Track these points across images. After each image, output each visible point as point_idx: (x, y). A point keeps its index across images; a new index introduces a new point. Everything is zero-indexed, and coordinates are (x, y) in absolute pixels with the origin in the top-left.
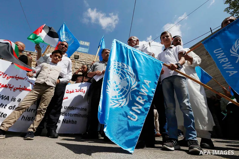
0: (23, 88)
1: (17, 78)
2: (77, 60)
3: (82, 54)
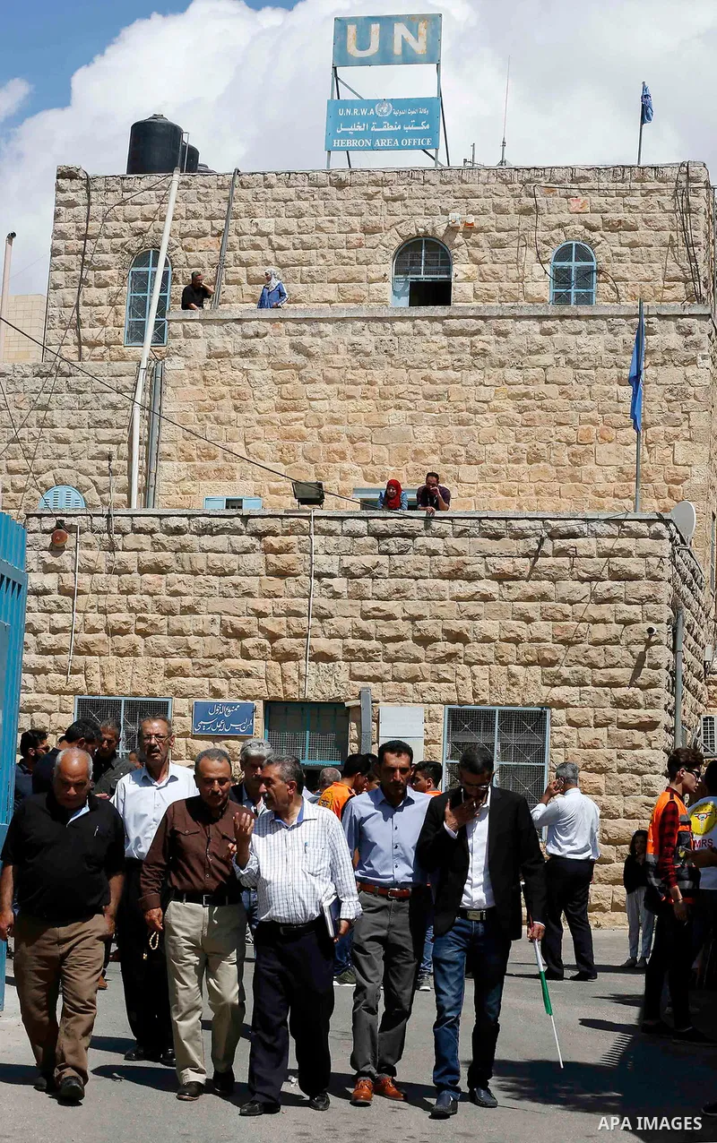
2: (317, 518)
3: (385, 183)
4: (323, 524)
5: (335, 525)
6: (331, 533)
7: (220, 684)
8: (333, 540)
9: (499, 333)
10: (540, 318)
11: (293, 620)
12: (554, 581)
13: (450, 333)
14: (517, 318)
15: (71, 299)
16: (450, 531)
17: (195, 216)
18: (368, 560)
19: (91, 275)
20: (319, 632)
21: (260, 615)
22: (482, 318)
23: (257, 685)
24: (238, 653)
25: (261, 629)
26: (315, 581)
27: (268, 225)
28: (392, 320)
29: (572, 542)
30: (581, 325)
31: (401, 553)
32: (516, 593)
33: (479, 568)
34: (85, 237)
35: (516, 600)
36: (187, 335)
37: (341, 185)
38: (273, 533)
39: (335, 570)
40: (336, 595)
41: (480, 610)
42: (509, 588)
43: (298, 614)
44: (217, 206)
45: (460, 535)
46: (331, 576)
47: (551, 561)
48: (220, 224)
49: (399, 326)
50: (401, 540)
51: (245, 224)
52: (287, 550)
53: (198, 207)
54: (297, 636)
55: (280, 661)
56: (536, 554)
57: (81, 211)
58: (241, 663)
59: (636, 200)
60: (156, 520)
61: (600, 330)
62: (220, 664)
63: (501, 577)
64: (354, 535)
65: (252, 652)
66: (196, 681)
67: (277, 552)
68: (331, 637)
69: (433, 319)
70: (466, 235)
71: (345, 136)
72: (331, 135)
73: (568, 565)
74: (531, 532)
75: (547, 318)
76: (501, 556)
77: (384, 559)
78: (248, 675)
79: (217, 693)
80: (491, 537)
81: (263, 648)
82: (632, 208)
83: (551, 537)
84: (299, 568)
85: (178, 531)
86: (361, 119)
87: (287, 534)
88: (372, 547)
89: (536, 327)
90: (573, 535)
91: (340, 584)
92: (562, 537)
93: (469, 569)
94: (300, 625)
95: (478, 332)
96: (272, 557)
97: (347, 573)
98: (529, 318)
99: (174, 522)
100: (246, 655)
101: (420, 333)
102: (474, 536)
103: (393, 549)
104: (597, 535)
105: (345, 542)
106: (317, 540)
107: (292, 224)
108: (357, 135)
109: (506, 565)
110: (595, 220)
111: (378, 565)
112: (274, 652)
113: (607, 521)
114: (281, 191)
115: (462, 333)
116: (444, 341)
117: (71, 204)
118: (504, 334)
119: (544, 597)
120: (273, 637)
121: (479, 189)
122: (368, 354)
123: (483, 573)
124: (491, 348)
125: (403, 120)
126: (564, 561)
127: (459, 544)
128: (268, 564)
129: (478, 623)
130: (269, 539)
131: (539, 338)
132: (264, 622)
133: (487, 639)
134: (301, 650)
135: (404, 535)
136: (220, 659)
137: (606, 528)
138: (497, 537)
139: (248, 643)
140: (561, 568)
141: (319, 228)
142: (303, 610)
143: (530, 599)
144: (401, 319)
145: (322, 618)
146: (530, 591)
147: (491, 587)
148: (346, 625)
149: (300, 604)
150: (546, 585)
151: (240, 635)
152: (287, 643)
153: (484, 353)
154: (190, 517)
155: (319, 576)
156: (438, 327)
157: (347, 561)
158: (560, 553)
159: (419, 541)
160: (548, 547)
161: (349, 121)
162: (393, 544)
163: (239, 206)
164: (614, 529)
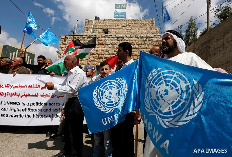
0: (27, 95)
1: (20, 87)
2: (107, 35)
3: (120, 20)
4: (108, 36)
5: (110, 36)
6: (109, 38)
7: (89, 63)
8: (110, 39)
9: (133, 30)
10: (138, 28)
11: (102, 52)
12: (148, 45)
13: (127, 30)
14: (135, 28)
15: (86, 32)
16: (130, 37)
17: (100, 24)
18: (115, 42)
19: (88, 30)
20: (106, 54)
21: (97, 51)
22: (131, 28)
23: (95, 63)
24: (92, 57)
25: (97, 53)
26: (106, 46)
27: (107, 25)
28: (120, 28)
29: (152, 39)
30: (143, 29)
31: (121, 41)
32: (141, 47)
33: (135, 43)
34: (88, 26)
35: (141, 49)
36: (96, 30)
37: (115, 21)
38: (99, 38)
39: (110, 43)
40: (110, 48)
41: (135, 50)
42: (140, 46)
43: (103, 51)
44: (102, 23)
45: (132, 38)
46: (109, 44)
47: (148, 42)
48: (102, 25)
49: (121, 29)
50: (121, 39)
51: (105, 25)
52: (102, 40)
53: (100, 23)
54: (103, 54)
55: (100, 59)
56: (145, 41)
57: (88, 23)
58: (93, 59)
59: (147, 22)
60: (81, 36)
61: (146, 30)
62: (89, 59)
63: (139, 45)
64: (113, 38)
65: (95, 57)
66: (85, 62)
67: (100, 41)
68: (108, 55)
69: (125, 28)
70: (128, 26)
71: (116, 16)
72: (114, 16)
73: (151, 43)
74: (144, 37)
75: (139, 28)
76: (139, 41)
77: (118, 42)
78: (94, 61)
79: (88, 64)
80: (137, 38)
81: (97, 56)
82: (146, 23)
83: (148, 38)
84: (104, 43)
85: (84, 38)
86: (118, 15)
87: (102, 38)
88: (116, 40)
89: (138, 29)
90: (152, 38)
91: (110, 46)
92: (150, 38)
93: (133, 43)
94: (103, 53)
95: (131, 30)
96: (99, 42)
97: (112, 44)
98: (137, 28)
99: (83, 36)
100: (94, 58)
101: (124, 30)
102: (134, 38)
103: (120, 40)
104: (156, 38)
105: (112, 39)
106: (107, 39)
107: (110, 25)
108: (117, 16)
109: (140, 43)
110: (143, 24)
111: (117, 43)
112: (98, 57)
113: (158, 35)
114: (109, 21)
115: (129, 30)
116: (126, 31)
117: (87, 23)
118: (134, 30)
119: (146, 48)
120: (99, 55)
121: (130, 21)
122: (117, 32)
123: (135, 44)
124: (132, 32)
125: (122, 15)
126: (150, 42)
127: (131, 39)
128: (99, 43)
129: (135, 52)
130: (99, 39)
131: (138, 30)
132: (97, 52)
133: (136, 55)
134: (103, 57)
135: (122, 38)
136: (90, 58)
137: (158, 37)
138: (138, 38)
139: (94, 56)
140: (149, 43)
141: (113, 25)
142: (104, 50)
143: (144, 48)
144: (121, 28)
145: (107, 51)
146: (144, 47)
147: (137, 46)
148: (111, 53)
149: (103, 49)
150: (147, 46)
151: (93, 54)
152: (101, 56)
153: (131, 32)
154: (86, 35)
155: (107, 45)
156: (126, 29)
157: (112, 42)
158: (150, 41)
159: (124, 39)
160: (147, 40)
161: (116, 15)
162: (120, 39)
163: (104, 23)
164: (159, 37)
